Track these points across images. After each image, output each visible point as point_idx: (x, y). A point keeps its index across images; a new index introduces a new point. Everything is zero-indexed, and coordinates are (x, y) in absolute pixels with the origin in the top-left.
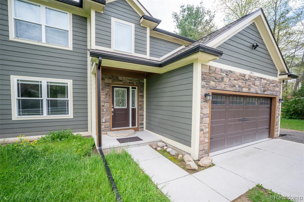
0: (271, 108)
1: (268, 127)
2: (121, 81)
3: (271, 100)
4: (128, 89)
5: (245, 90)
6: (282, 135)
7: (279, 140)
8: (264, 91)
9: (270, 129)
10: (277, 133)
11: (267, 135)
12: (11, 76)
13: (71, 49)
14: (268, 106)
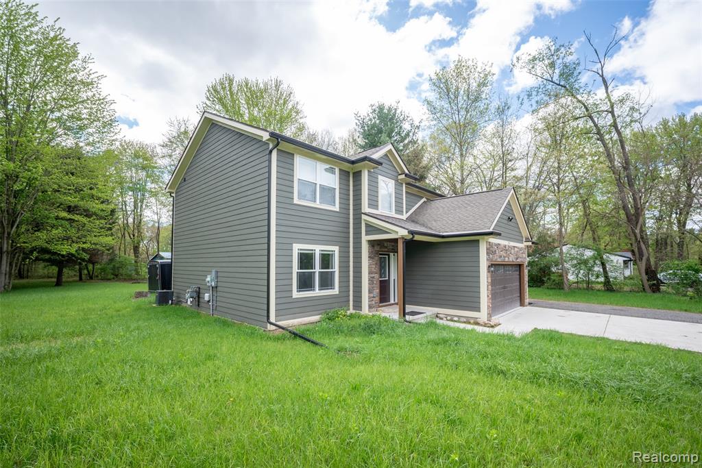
0: (520, 275)
1: (519, 295)
2: (386, 247)
3: (520, 266)
4: (389, 255)
5: (507, 259)
6: (530, 304)
7: (529, 307)
8: (517, 259)
9: (520, 296)
10: (527, 301)
11: (519, 304)
12: (294, 245)
13: (338, 210)
14: (518, 273)
